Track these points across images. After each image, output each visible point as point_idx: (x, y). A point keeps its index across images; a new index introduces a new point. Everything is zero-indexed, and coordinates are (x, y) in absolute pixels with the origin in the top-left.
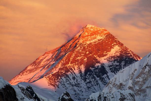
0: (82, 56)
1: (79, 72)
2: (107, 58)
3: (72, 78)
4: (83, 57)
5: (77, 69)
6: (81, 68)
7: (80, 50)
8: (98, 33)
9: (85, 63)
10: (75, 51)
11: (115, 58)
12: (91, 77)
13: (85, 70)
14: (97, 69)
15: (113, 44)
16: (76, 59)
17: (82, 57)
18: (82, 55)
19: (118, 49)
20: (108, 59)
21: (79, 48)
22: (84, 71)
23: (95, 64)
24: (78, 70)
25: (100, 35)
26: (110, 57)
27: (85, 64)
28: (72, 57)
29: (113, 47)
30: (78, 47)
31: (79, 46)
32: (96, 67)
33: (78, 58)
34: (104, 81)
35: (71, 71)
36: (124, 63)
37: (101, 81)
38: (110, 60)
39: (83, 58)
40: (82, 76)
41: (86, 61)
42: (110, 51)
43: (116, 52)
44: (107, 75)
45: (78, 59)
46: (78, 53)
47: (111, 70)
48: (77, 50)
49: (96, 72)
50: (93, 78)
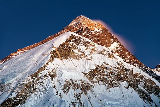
7: (89, 35)
11: (118, 53)
19: (119, 45)
21: (86, 32)
25: (97, 28)
26: (113, 51)
31: (85, 30)
42: (110, 46)
43: (117, 48)
48: (84, 34)
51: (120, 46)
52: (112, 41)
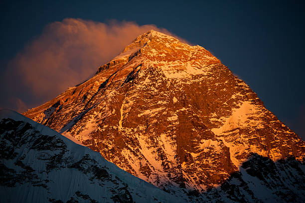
0: (160, 105)
1: (156, 155)
2: (226, 134)
3: (141, 169)
4: (163, 111)
5: (148, 148)
6: (161, 144)
7: (153, 88)
8: (186, 57)
9: (172, 131)
10: (133, 89)
11: (250, 135)
12: (195, 179)
13: (176, 151)
14: (208, 155)
15: (233, 97)
16: (139, 116)
17: (160, 109)
18: (159, 102)
19: (255, 111)
20: (226, 136)
21: (147, 80)
22: (174, 154)
23: (199, 139)
24: (152, 149)
25: (194, 63)
26: (235, 130)
27: (175, 132)
28: (125, 109)
29: (235, 103)
30: (143, 79)
31: (146, 77)
32: (206, 150)
33: (147, 112)
34: (240, 198)
35: (132, 148)
36: (280, 154)
37: (228, 197)
38: (238, 140)
39: (165, 113)
40: (169, 167)
41: (177, 123)
42: (230, 114)
43: (249, 118)
44: (241, 180)
45: (148, 116)
46: (146, 97)
47: (249, 168)
48: (140, 86)
49: (207, 166)
50: (201, 183)
51: (258, 113)
52: (237, 99)
